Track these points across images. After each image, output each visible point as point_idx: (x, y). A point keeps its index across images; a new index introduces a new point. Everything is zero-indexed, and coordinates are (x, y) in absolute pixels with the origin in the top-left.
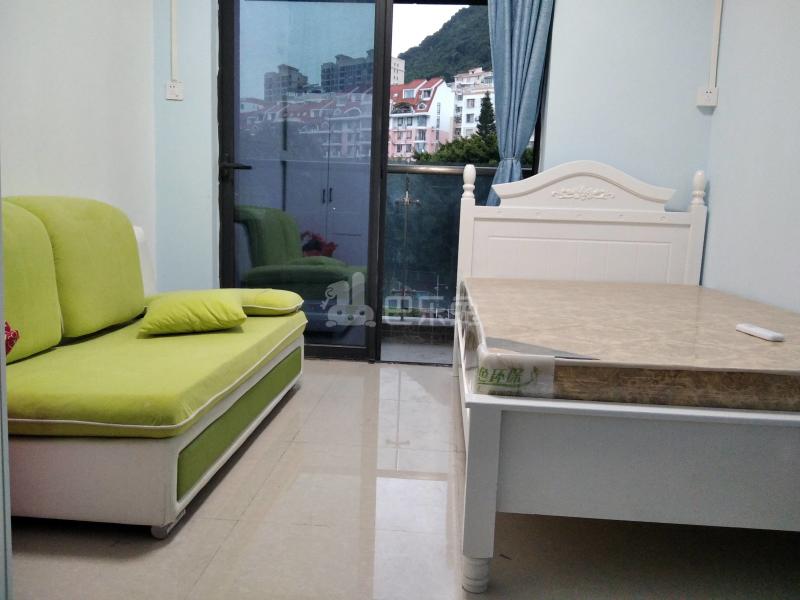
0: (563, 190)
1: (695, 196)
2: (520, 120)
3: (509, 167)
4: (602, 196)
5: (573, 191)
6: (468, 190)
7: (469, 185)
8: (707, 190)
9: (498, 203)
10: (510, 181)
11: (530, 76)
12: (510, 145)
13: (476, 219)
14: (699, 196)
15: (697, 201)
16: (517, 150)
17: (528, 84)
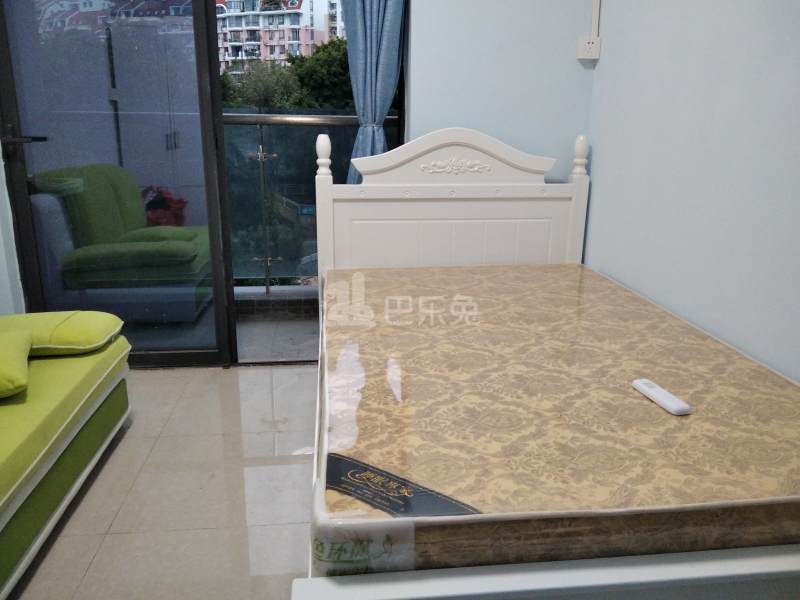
0: (433, 163)
1: (576, 164)
2: (379, 77)
3: (371, 134)
4: (476, 169)
5: (443, 164)
6: (324, 165)
7: (324, 160)
8: (589, 157)
9: (359, 180)
10: (373, 154)
11: (387, 24)
12: (369, 109)
13: (335, 200)
14: (581, 165)
15: (579, 170)
16: (378, 114)
17: (385, 33)
